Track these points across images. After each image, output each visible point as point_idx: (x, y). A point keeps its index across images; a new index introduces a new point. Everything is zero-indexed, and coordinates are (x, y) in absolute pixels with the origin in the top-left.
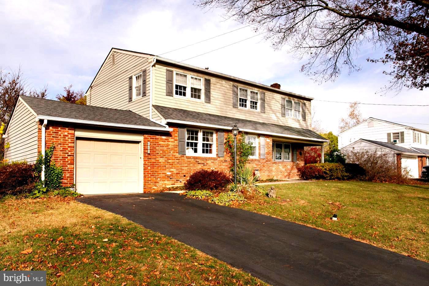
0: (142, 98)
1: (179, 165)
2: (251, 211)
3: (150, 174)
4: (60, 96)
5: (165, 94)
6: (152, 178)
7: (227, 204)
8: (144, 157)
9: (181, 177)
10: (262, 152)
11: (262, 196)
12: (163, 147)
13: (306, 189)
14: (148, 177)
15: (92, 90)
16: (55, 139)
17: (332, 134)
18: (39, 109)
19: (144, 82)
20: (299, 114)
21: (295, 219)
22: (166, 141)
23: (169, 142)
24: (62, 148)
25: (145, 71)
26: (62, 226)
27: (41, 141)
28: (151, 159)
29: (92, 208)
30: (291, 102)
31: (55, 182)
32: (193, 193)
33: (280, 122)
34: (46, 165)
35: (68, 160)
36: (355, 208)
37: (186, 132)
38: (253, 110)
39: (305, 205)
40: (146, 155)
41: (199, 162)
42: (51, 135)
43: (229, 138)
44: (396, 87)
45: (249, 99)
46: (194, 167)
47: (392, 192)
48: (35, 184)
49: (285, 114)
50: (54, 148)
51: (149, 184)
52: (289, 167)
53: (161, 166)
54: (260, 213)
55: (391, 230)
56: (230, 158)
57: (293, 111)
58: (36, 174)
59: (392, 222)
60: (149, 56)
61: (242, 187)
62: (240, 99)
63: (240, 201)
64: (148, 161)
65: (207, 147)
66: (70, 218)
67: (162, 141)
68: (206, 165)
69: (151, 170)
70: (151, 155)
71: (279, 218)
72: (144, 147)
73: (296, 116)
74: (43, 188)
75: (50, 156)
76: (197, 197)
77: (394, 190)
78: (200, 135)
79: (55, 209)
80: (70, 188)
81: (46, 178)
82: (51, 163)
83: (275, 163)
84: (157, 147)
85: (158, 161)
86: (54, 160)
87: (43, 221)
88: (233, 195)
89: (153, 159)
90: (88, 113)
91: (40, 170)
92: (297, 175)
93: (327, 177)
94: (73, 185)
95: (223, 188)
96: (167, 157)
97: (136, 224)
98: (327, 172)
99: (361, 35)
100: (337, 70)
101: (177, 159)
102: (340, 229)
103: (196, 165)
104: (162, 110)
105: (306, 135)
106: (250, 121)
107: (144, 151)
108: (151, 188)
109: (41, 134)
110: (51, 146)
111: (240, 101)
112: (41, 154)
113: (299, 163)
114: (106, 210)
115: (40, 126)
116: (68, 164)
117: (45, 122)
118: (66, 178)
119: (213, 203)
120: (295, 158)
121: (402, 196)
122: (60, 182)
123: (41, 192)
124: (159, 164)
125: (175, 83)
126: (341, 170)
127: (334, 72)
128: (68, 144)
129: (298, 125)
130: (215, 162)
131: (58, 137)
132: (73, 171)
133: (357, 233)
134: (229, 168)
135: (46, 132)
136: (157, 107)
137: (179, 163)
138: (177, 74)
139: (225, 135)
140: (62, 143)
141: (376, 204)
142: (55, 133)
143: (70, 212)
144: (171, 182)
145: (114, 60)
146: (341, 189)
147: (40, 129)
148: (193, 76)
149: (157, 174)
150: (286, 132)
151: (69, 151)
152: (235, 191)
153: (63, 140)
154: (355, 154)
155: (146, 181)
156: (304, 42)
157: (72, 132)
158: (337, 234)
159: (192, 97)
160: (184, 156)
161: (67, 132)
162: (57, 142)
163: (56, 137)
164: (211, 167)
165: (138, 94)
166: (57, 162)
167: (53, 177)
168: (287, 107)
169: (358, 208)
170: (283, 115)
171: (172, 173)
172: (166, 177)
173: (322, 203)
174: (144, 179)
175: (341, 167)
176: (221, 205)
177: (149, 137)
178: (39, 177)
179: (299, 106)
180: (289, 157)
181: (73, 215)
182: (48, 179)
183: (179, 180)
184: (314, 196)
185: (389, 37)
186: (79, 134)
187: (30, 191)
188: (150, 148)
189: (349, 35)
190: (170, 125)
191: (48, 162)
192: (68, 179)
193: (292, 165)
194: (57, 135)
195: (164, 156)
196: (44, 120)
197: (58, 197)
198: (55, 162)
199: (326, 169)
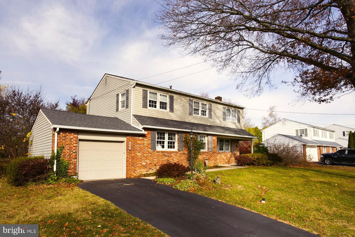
0: (125, 109)
1: (151, 157)
2: (203, 196)
3: (131, 164)
4: (68, 103)
5: (142, 107)
6: (132, 167)
7: (186, 189)
8: (127, 152)
9: (152, 166)
10: (210, 147)
11: (211, 183)
12: (140, 145)
13: (241, 175)
14: (129, 167)
15: (91, 102)
16: (64, 141)
17: (257, 129)
18: (53, 120)
19: (127, 98)
20: (235, 118)
21: (235, 202)
22: (142, 140)
23: (145, 141)
24: (69, 147)
25: (127, 91)
26: (67, 212)
27: (54, 143)
28: (131, 154)
29: (90, 195)
30: (230, 110)
31: (64, 172)
32: (161, 180)
33: (222, 125)
34: (57, 160)
35: (73, 156)
36: (277, 192)
37: (157, 134)
38: (203, 116)
39: (241, 189)
40: (128, 151)
41: (165, 155)
42: (62, 138)
43: (186, 138)
44: (302, 100)
45: (200, 109)
46: (162, 158)
47: (302, 177)
48: (49, 174)
49: (225, 119)
50: (63, 148)
51: (130, 172)
52: (229, 156)
53: (138, 159)
54: (210, 197)
55: (304, 211)
56: (187, 151)
57: (231, 116)
58: (50, 167)
59: (304, 204)
60: (131, 80)
61: (196, 175)
62: (194, 109)
63: (195, 187)
64: (130, 155)
65: (171, 144)
66: (74, 204)
67: (140, 141)
68: (171, 157)
69: (131, 161)
70: (132, 151)
71: (224, 201)
72: (127, 146)
73: (233, 120)
74: (54, 177)
75: (60, 153)
76: (164, 183)
77: (303, 175)
78: (166, 136)
79: (62, 196)
80: (74, 176)
81: (57, 169)
82: (61, 158)
83: (219, 153)
84: (136, 145)
85: (137, 155)
86: (63, 156)
87: (54, 206)
88: (190, 182)
89: (133, 154)
90: (87, 121)
91: (53, 164)
92: (235, 162)
93: (256, 164)
94: (76, 174)
95: (183, 176)
96: (143, 152)
97: (121, 209)
98: (255, 160)
99: (276, 65)
100: (261, 88)
101: (150, 154)
102: (267, 212)
103: (164, 157)
104: (139, 118)
105: (240, 133)
106: (201, 125)
107: (127, 148)
108: (131, 174)
109: (54, 138)
110: (61, 146)
111: (194, 111)
112: (54, 152)
113: (236, 152)
114: (99, 196)
115: (54, 132)
116: (73, 159)
117: (58, 130)
118: (71, 169)
119: (176, 188)
120: (233, 149)
121: (309, 180)
122: (67, 172)
123: (53, 180)
124: (137, 157)
125: (149, 99)
126: (265, 159)
127: (259, 89)
128: (73, 145)
129: (235, 126)
130: (177, 155)
131: (66, 140)
132: (76, 164)
133: (280, 215)
134: (187, 158)
135: (58, 137)
136: (136, 116)
137: (151, 156)
138: (150, 93)
139: (184, 135)
140: (69, 144)
141: (292, 188)
142: (64, 137)
143: (73, 198)
144: (145, 170)
145: (106, 82)
146: (266, 175)
147: (54, 134)
148: (161, 94)
149: (136, 164)
150: (226, 132)
151: (74, 150)
152: (191, 178)
153: (70, 142)
154: (275, 145)
155: (128, 169)
156: (238, 69)
157: (76, 136)
158: (266, 216)
159: (160, 108)
160: (155, 151)
161: (72, 136)
162: (65, 143)
163: (65, 140)
164: (174, 158)
165: (123, 106)
166: (65, 157)
167: (62, 168)
168: (227, 114)
169: (279, 191)
170: (224, 119)
171: (146, 164)
172: (142, 166)
173: (254, 188)
174: (126, 168)
175: (266, 157)
176: (182, 190)
177: (130, 138)
178: (52, 169)
179: (235, 112)
180: (228, 149)
181: (76, 201)
182: (58, 170)
183: (151, 168)
184: (248, 182)
185: (295, 66)
186: (81, 137)
187: (46, 179)
188: (131, 146)
189: (268, 64)
190: (145, 129)
191: (59, 157)
192: (72, 170)
193: (231, 154)
194: (66, 138)
195: (141, 151)
196: (57, 128)
197: (65, 184)
198: (64, 157)
199: (255, 158)
